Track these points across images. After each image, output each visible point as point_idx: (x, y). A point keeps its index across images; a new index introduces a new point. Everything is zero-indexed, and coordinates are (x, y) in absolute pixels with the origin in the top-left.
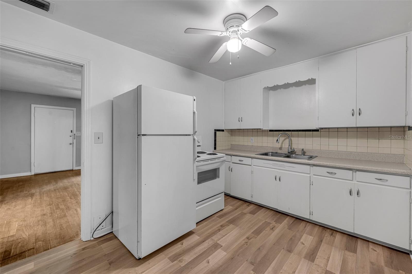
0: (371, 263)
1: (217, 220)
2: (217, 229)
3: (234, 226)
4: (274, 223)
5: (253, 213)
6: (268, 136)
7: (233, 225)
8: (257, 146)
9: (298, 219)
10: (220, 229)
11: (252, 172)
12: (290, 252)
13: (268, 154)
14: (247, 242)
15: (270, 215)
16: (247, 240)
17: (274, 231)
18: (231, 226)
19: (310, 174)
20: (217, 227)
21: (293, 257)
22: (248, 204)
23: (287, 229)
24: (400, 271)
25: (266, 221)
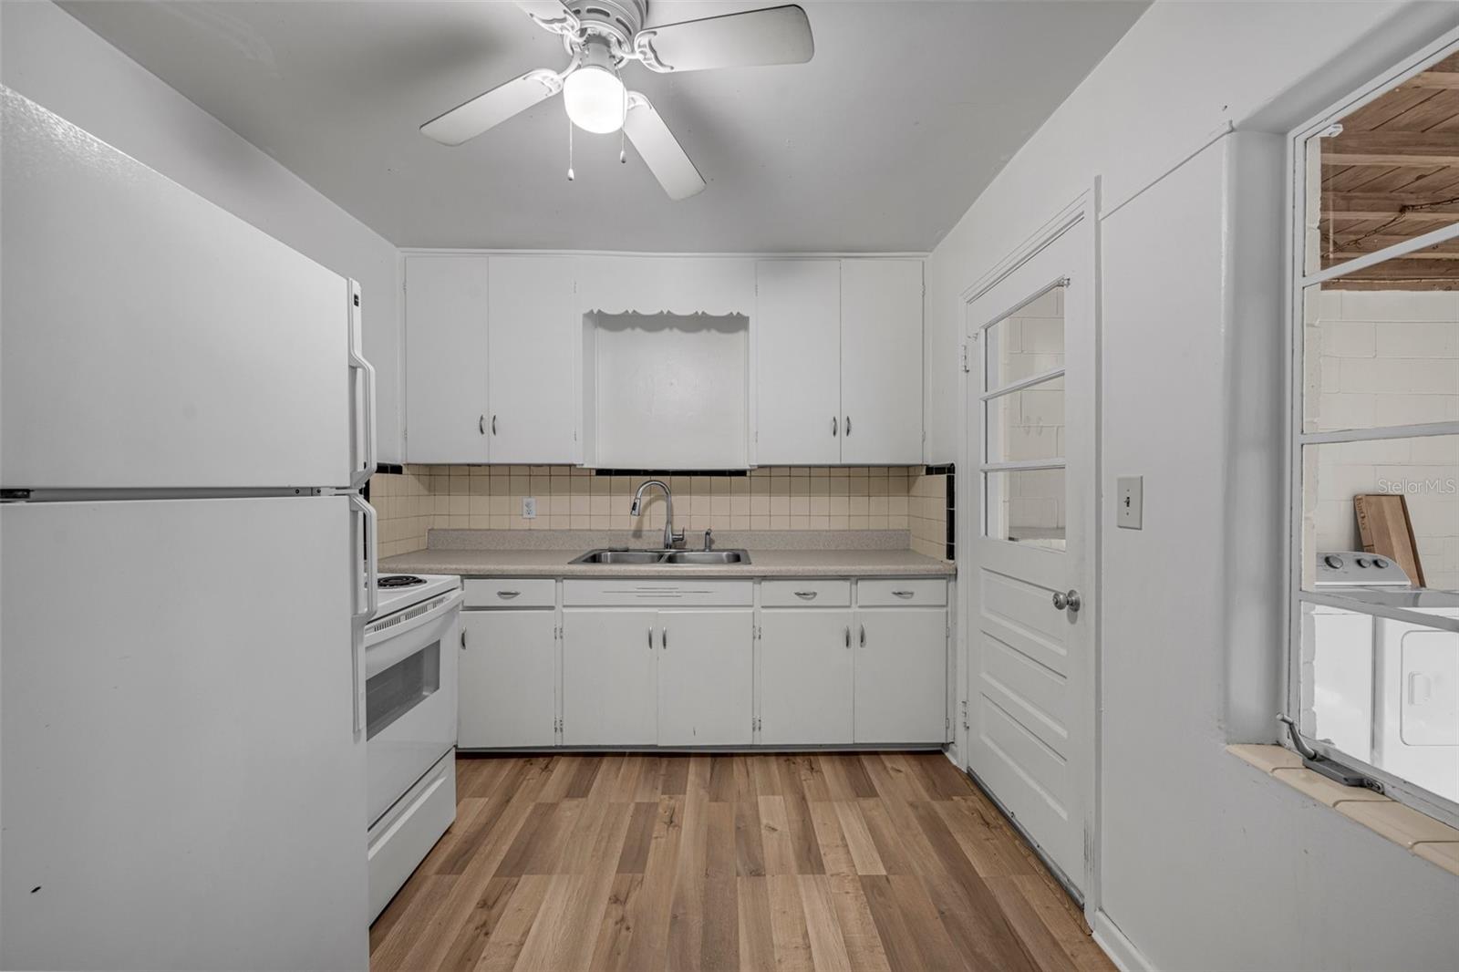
0: (911, 805)
1: (450, 887)
2: (472, 926)
3: (536, 877)
4: (664, 801)
5: (577, 790)
6: (590, 491)
7: (532, 872)
8: (550, 530)
9: (719, 757)
10: (484, 924)
11: (558, 632)
12: (759, 875)
13: (600, 556)
14: (623, 919)
15: (639, 776)
16: (617, 912)
17: (680, 827)
18: (527, 883)
19: (752, 606)
20: (468, 921)
21: (775, 884)
22: (542, 762)
23: (710, 801)
24: (954, 798)
25: (638, 801)
